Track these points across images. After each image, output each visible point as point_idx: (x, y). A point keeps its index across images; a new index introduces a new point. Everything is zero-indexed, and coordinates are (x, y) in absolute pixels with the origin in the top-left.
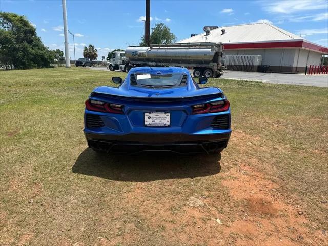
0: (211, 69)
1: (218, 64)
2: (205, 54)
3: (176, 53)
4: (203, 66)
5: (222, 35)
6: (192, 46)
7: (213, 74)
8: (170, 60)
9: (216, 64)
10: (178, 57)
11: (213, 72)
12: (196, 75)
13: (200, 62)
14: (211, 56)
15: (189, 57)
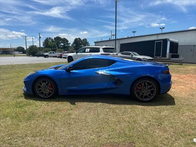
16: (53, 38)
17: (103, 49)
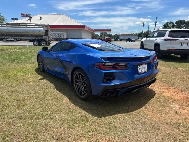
0: (45, 40)
1: (48, 37)
2: (40, 31)
3: (17, 30)
4: (39, 38)
5: (40, 19)
6: (29, 25)
7: (47, 43)
8: (13, 35)
9: (47, 37)
10: (19, 32)
11: (46, 42)
12: (35, 44)
13: (37, 36)
14: (43, 32)
15: (28, 33)
16: (175, 22)
17: (170, 32)
